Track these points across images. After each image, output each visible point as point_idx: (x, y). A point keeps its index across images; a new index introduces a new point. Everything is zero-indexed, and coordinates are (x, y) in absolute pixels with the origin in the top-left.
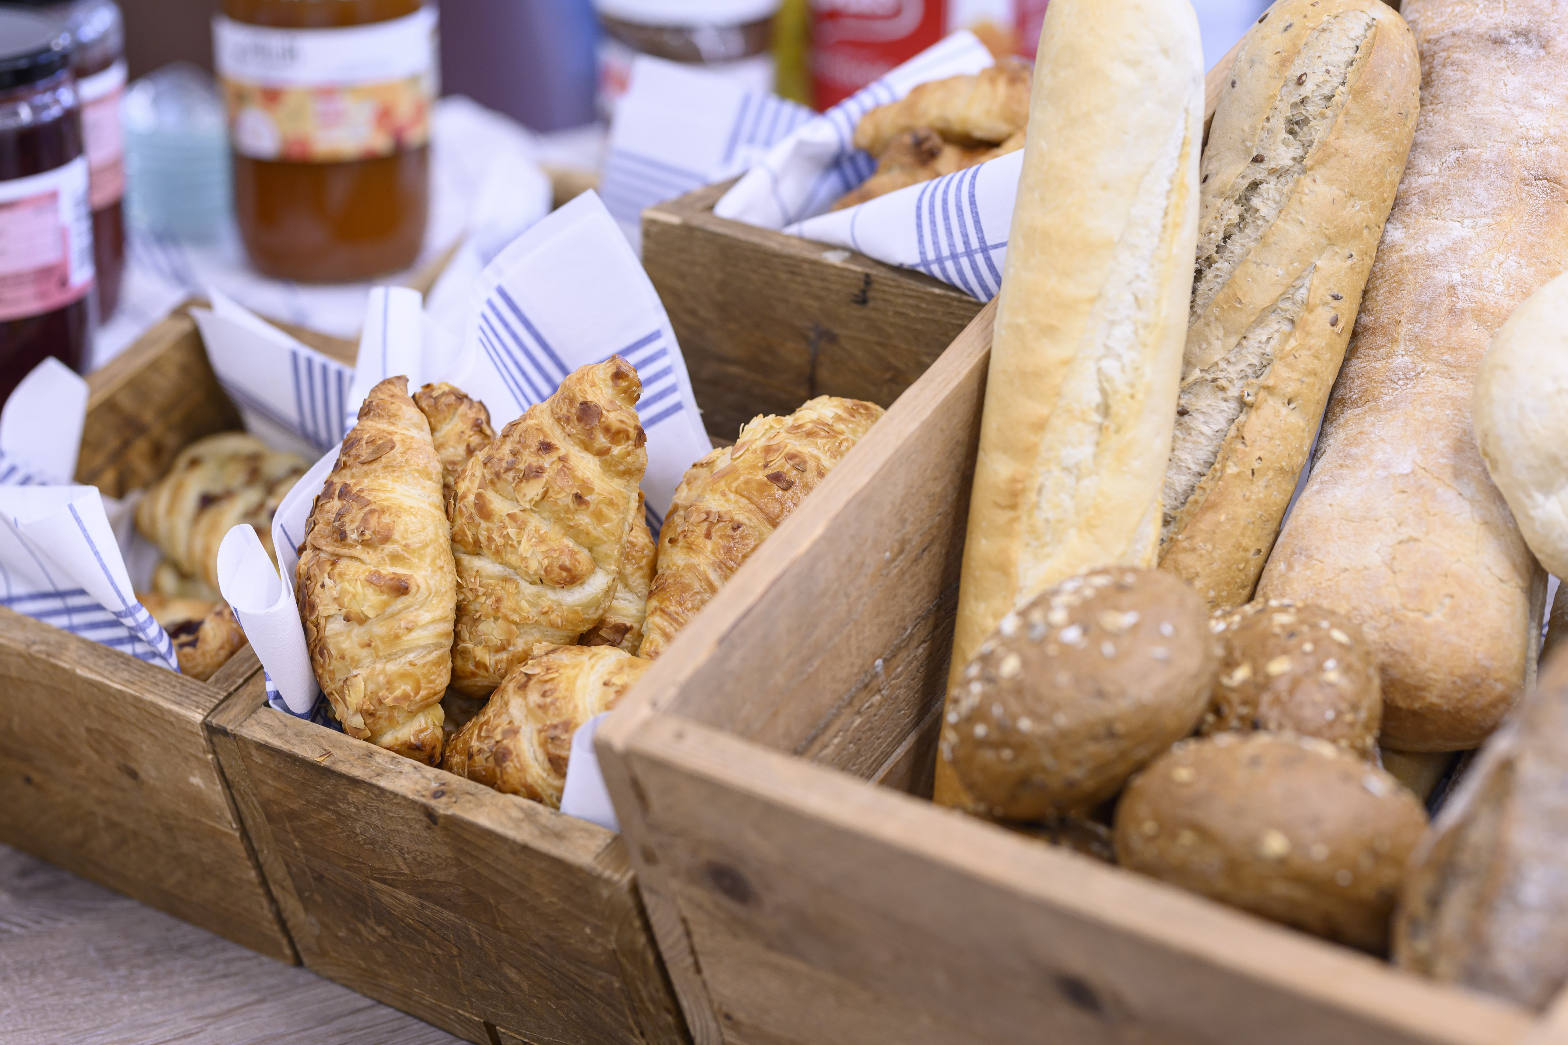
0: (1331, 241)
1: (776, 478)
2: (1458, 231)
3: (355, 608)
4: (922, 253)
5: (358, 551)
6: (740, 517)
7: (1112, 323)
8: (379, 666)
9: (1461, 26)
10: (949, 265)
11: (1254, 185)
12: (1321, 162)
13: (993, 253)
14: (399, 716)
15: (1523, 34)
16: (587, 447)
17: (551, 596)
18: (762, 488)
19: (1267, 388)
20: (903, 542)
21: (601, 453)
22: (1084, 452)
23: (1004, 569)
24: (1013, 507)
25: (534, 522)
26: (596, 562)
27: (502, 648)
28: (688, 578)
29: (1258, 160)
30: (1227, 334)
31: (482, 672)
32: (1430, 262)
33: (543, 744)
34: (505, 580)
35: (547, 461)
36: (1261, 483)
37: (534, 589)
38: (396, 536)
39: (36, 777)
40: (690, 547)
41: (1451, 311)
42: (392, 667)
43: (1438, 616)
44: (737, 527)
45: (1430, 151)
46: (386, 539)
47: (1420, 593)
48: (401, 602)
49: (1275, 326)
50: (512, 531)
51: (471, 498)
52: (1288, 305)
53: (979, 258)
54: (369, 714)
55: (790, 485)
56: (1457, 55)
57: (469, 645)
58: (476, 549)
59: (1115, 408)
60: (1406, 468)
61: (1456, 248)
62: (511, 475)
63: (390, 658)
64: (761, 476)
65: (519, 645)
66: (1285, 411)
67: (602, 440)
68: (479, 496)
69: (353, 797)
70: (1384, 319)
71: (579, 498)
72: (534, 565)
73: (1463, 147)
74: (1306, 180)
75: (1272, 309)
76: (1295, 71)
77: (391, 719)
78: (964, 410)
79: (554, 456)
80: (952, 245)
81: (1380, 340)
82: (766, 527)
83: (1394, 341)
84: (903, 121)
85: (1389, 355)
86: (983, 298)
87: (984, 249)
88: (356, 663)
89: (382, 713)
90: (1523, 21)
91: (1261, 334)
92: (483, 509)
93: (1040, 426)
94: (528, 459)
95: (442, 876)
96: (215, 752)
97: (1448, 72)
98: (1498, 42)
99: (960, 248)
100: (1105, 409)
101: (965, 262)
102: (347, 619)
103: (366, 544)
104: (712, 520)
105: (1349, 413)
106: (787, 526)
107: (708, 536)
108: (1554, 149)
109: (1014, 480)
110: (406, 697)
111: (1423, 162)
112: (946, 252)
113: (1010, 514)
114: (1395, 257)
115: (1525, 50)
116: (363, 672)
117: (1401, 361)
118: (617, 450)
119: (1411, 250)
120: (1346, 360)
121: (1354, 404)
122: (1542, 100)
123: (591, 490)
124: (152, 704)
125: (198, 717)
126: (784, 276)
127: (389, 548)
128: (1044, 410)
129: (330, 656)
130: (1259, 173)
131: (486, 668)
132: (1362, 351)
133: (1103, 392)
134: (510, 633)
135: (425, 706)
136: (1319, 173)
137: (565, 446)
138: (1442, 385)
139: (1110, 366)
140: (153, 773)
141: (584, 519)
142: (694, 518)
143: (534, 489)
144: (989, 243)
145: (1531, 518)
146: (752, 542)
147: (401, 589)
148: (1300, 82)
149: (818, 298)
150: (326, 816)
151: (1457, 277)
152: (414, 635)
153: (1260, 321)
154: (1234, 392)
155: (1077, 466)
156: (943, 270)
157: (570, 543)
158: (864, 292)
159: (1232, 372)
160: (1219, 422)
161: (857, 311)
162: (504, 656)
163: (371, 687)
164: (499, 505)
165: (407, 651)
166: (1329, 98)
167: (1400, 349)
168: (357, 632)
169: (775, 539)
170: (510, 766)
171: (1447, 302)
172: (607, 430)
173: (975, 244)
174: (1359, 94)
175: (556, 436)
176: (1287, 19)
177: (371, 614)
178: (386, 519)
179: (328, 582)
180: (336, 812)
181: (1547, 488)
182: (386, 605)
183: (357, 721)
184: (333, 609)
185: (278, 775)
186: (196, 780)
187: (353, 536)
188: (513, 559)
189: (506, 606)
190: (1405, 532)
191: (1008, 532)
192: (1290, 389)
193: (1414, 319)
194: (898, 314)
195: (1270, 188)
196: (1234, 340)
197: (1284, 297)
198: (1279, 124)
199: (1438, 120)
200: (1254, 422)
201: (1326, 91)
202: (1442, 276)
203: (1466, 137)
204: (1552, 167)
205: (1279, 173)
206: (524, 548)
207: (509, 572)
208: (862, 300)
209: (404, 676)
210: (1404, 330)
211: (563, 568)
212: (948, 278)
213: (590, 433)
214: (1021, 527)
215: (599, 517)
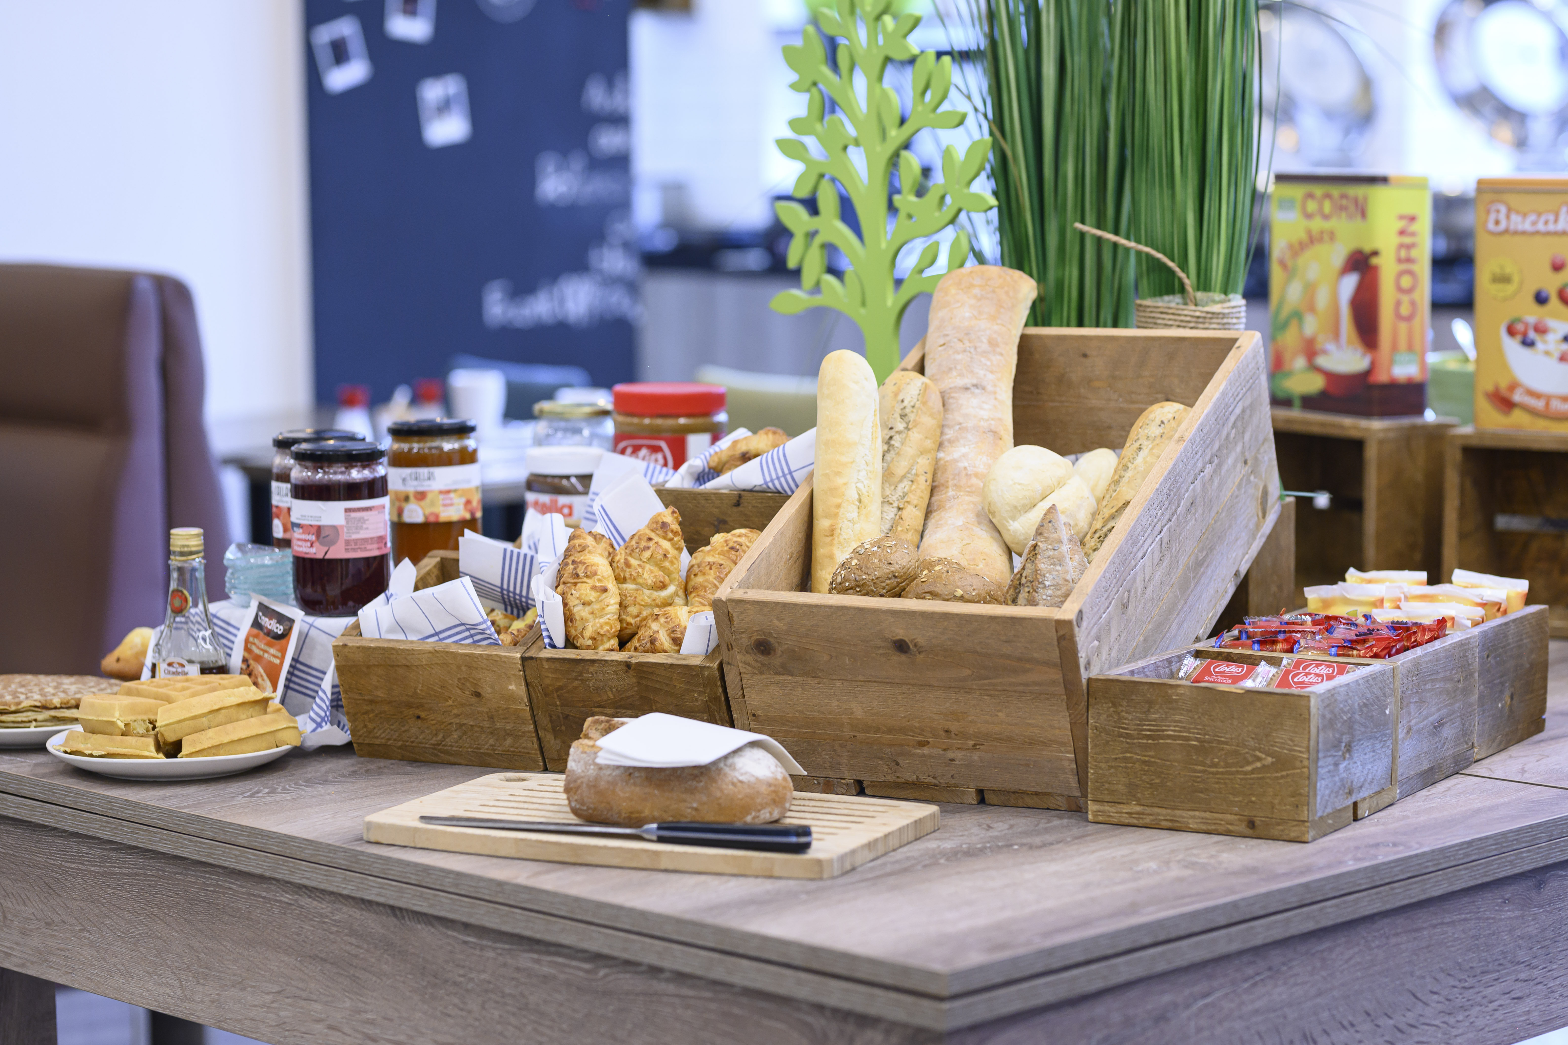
0: (922, 453)
1: (732, 548)
2: (964, 450)
3: (587, 599)
4: (765, 479)
5: (585, 579)
6: (722, 562)
7: (859, 471)
8: (597, 620)
9: (952, 385)
10: (776, 482)
11: (891, 438)
12: (915, 426)
13: (794, 474)
14: (605, 639)
15: (976, 386)
16: (665, 538)
17: (656, 594)
18: (728, 551)
19: (908, 502)
20: (792, 554)
21: (671, 540)
22: (855, 515)
23: (831, 557)
24: (832, 535)
25: (648, 566)
26: (671, 581)
27: (638, 616)
28: (706, 584)
29: (891, 428)
30: (890, 485)
31: (630, 627)
32: (955, 461)
33: (669, 635)
34: (637, 590)
35: (651, 544)
36: (910, 534)
37: (649, 592)
38: (599, 573)
39: (423, 715)
40: (704, 574)
41: (967, 475)
42: (602, 620)
43: (981, 566)
44: (721, 565)
45: (948, 426)
46: (595, 574)
47: (974, 559)
48: (605, 595)
49: (906, 484)
50: (640, 570)
51: (622, 561)
52: (909, 475)
53: (789, 477)
54: (593, 639)
55: (737, 551)
56: (953, 395)
57: (624, 617)
58: (624, 580)
59: (863, 499)
60: (961, 523)
61: (964, 456)
62: (637, 550)
63: (601, 617)
64: (726, 548)
65: (645, 614)
66: (914, 510)
67: (670, 535)
68: (626, 559)
69: (591, 669)
70: (942, 481)
71: (665, 555)
72: (650, 582)
73: (960, 424)
74: (910, 433)
75: (904, 477)
76: (900, 398)
77: (602, 640)
78: (806, 509)
79: (653, 542)
80: (777, 474)
81: (941, 488)
82: (732, 565)
83: (947, 487)
84: (731, 453)
85: (946, 493)
86: (789, 493)
87: (790, 473)
88: (587, 621)
89: (599, 638)
90: (975, 381)
91: (901, 485)
92: (628, 564)
93: (839, 506)
94: (643, 544)
95: (630, 693)
96: (524, 671)
97: (951, 401)
98: (967, 389)
99: (780, 474)
100: (860, 501)
101: (782, 480)
102: (584, 604)
103: (587, 577)
104: (711, 565)
105: (934, 514)
106: (740, 563)
107: (711, 569)
108: (993, 422)
109: (832, 526)
110: (608, 631)
111: (946, 430)
112: (774, 476)
113: (830, 538)
114: (942, 462)
115: (977, 391)
116: (591, 624)
117: (951, 493)
118: (676, 539)
119: (948, 458)
120: (930, 499)
121: (935, 511)
122: (986, 406)
123: (669, 553)
124: (496, 655)
125: (519, 655)
126: (703, 502)
127: (596, 577)
128: (840, 501)
129: (576, 620)
130: (892, 433)
131: (631, 624)
132: (935, 494)
133: (859, 494)
134: (641, 609)
135: (613, 637)
136: (915, 430)
137: (656, 539)
138: (967, 498)
139: (860, 485)
140: (489, 690)
141: (667, 564)
142: (703, 565)
143: (647, 554)
144: (792, 469)
145: (1009, 530)
146: (727, 570)
147: (605, 590)
148: (902, 401)
149: (717, 508)
150: (576, 683)
151: (966, 464)
152: (609, 608)
153: (901, 481)
154: (895, 505)
155: (853, 519)
156: (774, 484)
157: (661, 573)
158: (738, 501)
159: (894, 498)
160: (892, 515)
161: (735, 509)
162: (638, 619)
163: (595, 628)
164: (634, 562)
165: (607, 614)
166: (913, 407)
167: (950, 489)
168: (588, 609)
169: (735, 569)
170: (657, 644)
171: (964, 473)
172: (672, 531)
173: (786, 471)
174: (924, 403)
175: (653, 535)
176: (894, 382)
177: (594, 600)
178: (594, 568)
179: (574, 592)
180: (581, 680)
181: (1014, 519)
182: (599, 596)
183: (590, 642)
184: (577, 602)
185: (556, 671)
186: (512, 687)
187: (581, 575)
188: (640, 581)
189: (638, 600)
190: (965, 542)
191: (831, 544)
192: (915, 502)
193: (954, 479)
194: (754, 507)
195: (897, 437)
196: (893, 487)
197: (908, 472)
198: (897, 416)
199: (950, 416)
200: (905, 514)
201: (912, 404)
202: (961, 465)
203: (961, 420)
204: (993, 428)
205: (899, 432)
206: (646, 576)
207: (639, 587)
208: (738, 504)
209: (607, 623)
210: (950, 483)
211: (661, 582)
212: (775, 488)
213: (666, 532)
214: (836, 542)
215: (672, 563)
